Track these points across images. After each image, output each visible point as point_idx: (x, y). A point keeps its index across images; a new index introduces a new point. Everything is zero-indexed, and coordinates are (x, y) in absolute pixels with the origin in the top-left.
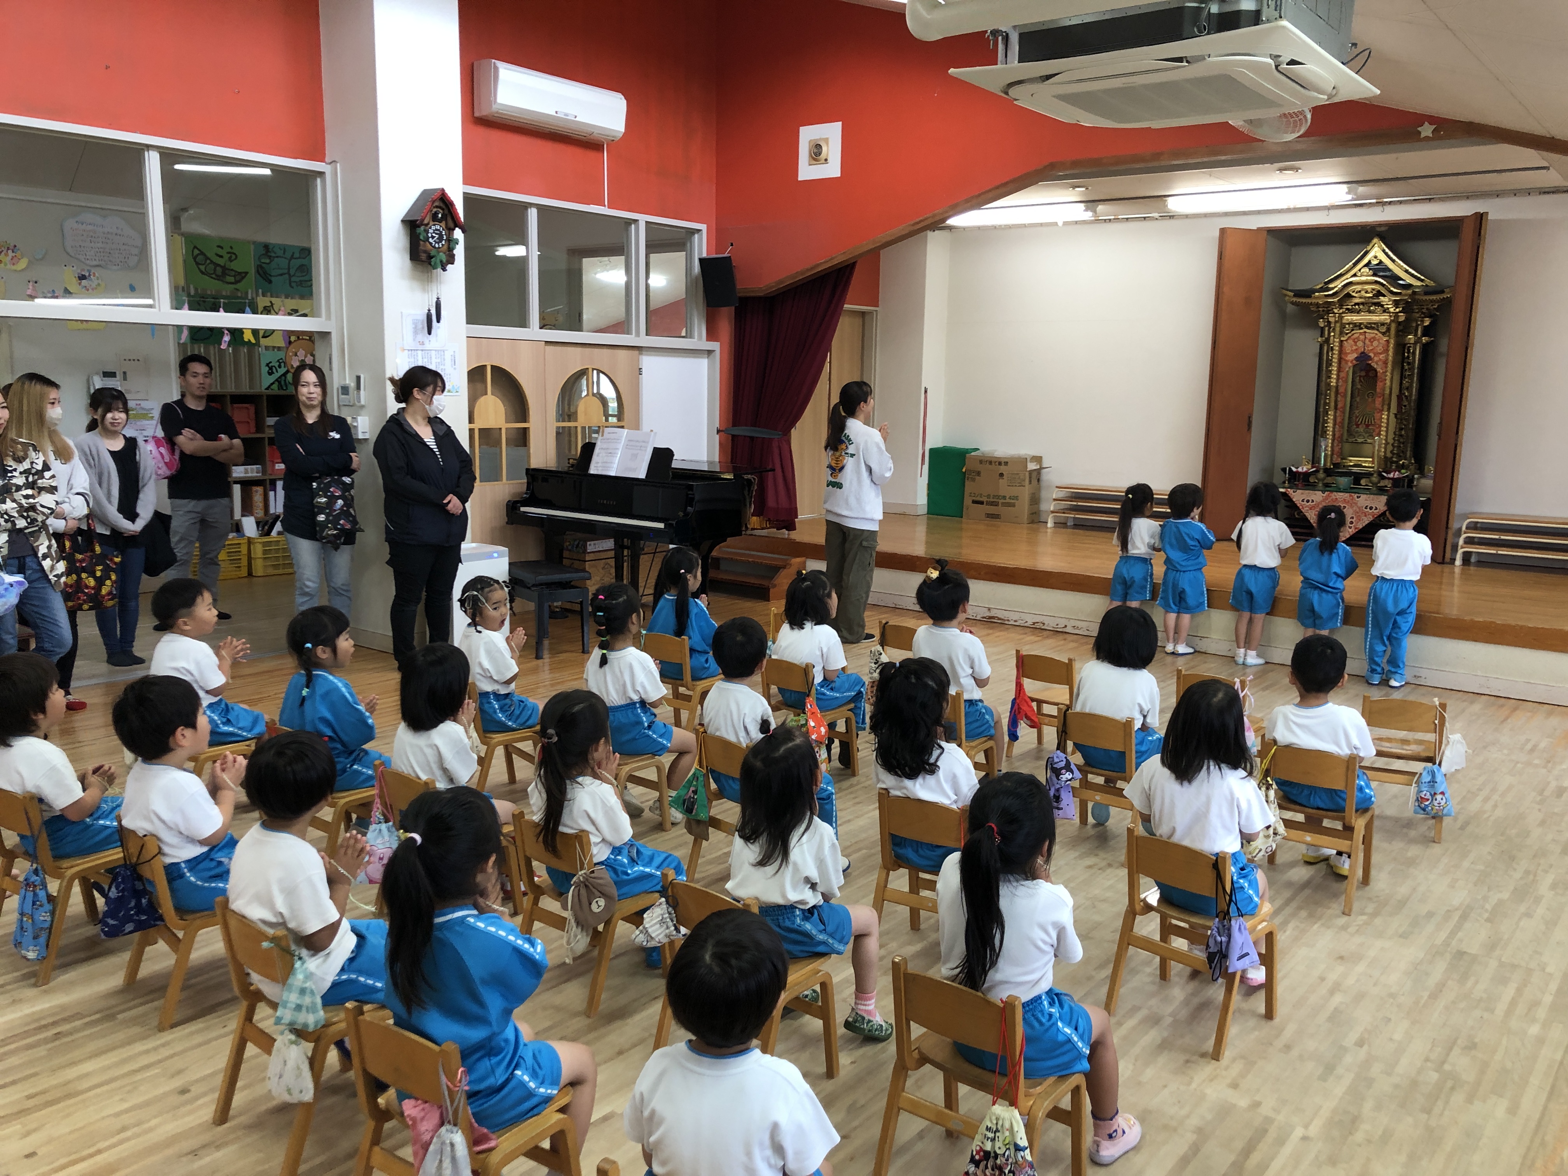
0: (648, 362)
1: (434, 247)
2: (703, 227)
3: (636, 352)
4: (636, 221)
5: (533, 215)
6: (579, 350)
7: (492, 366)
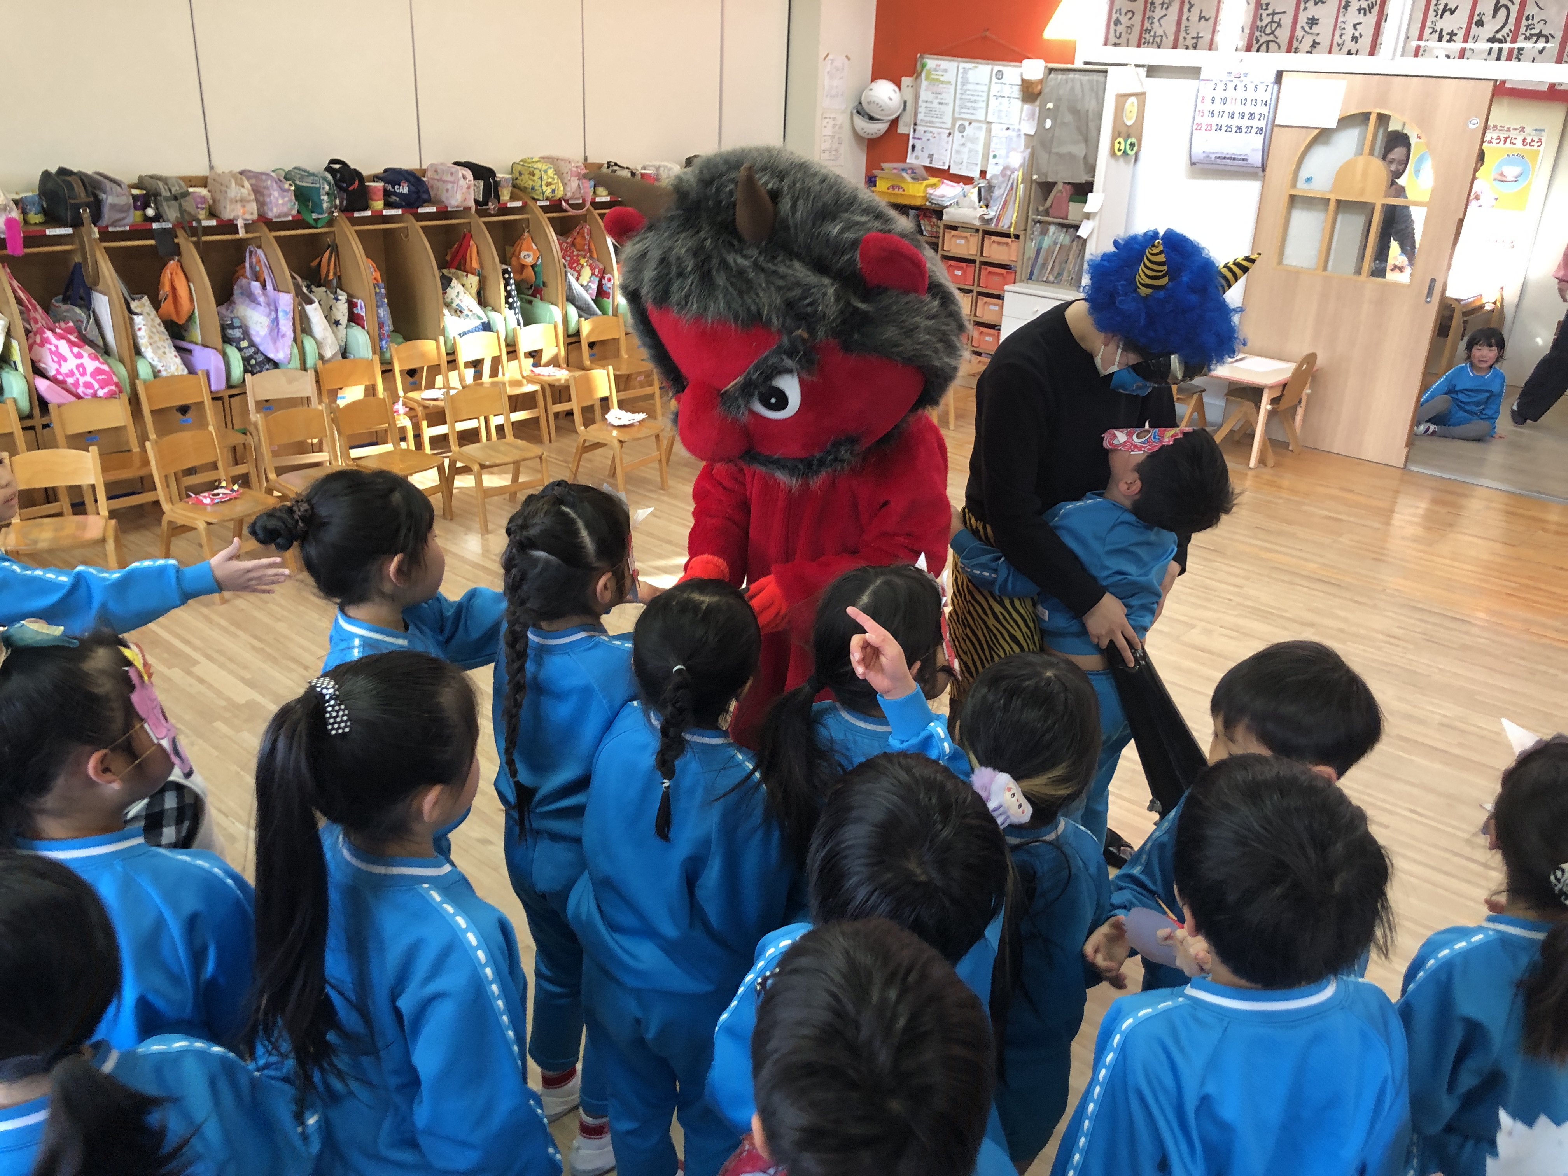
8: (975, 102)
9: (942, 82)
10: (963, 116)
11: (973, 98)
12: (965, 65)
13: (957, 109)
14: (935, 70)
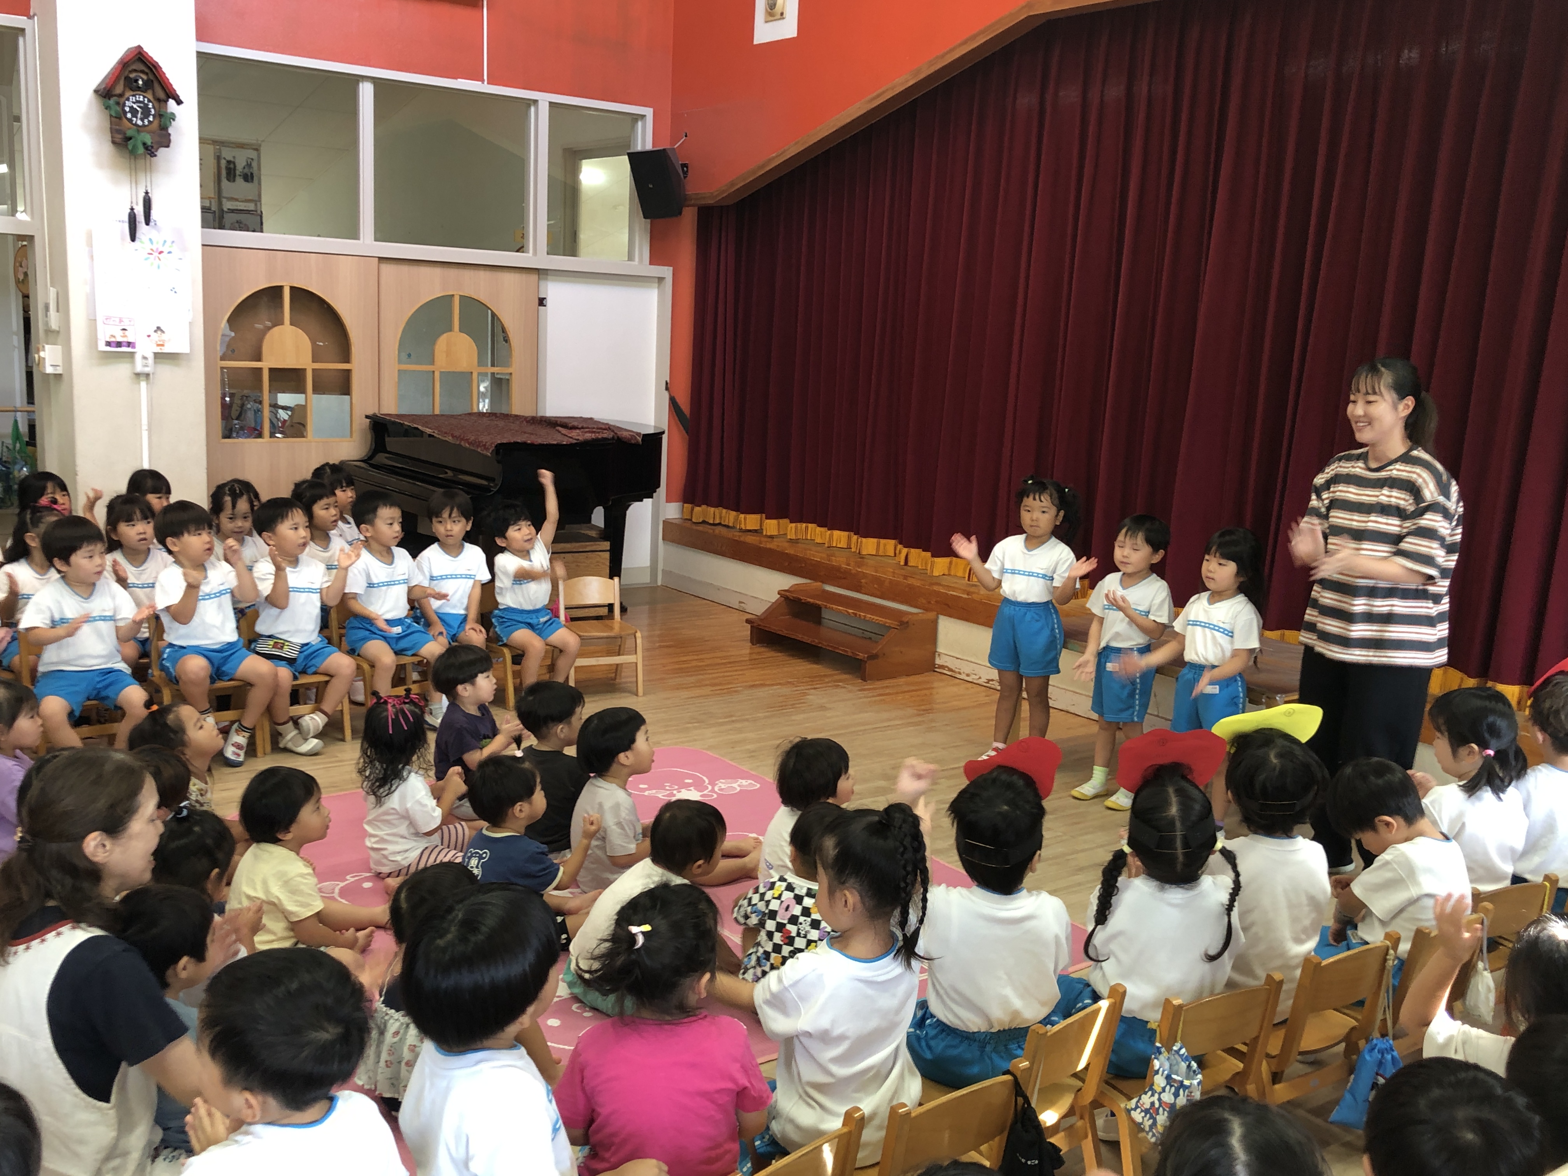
0: (554, 291)
1: (136, 125)
2: (648, 112)
3: (534, 277)
4: (535, 102)
5: (366, 92)
6: (438, 271)
7: (292, 289)
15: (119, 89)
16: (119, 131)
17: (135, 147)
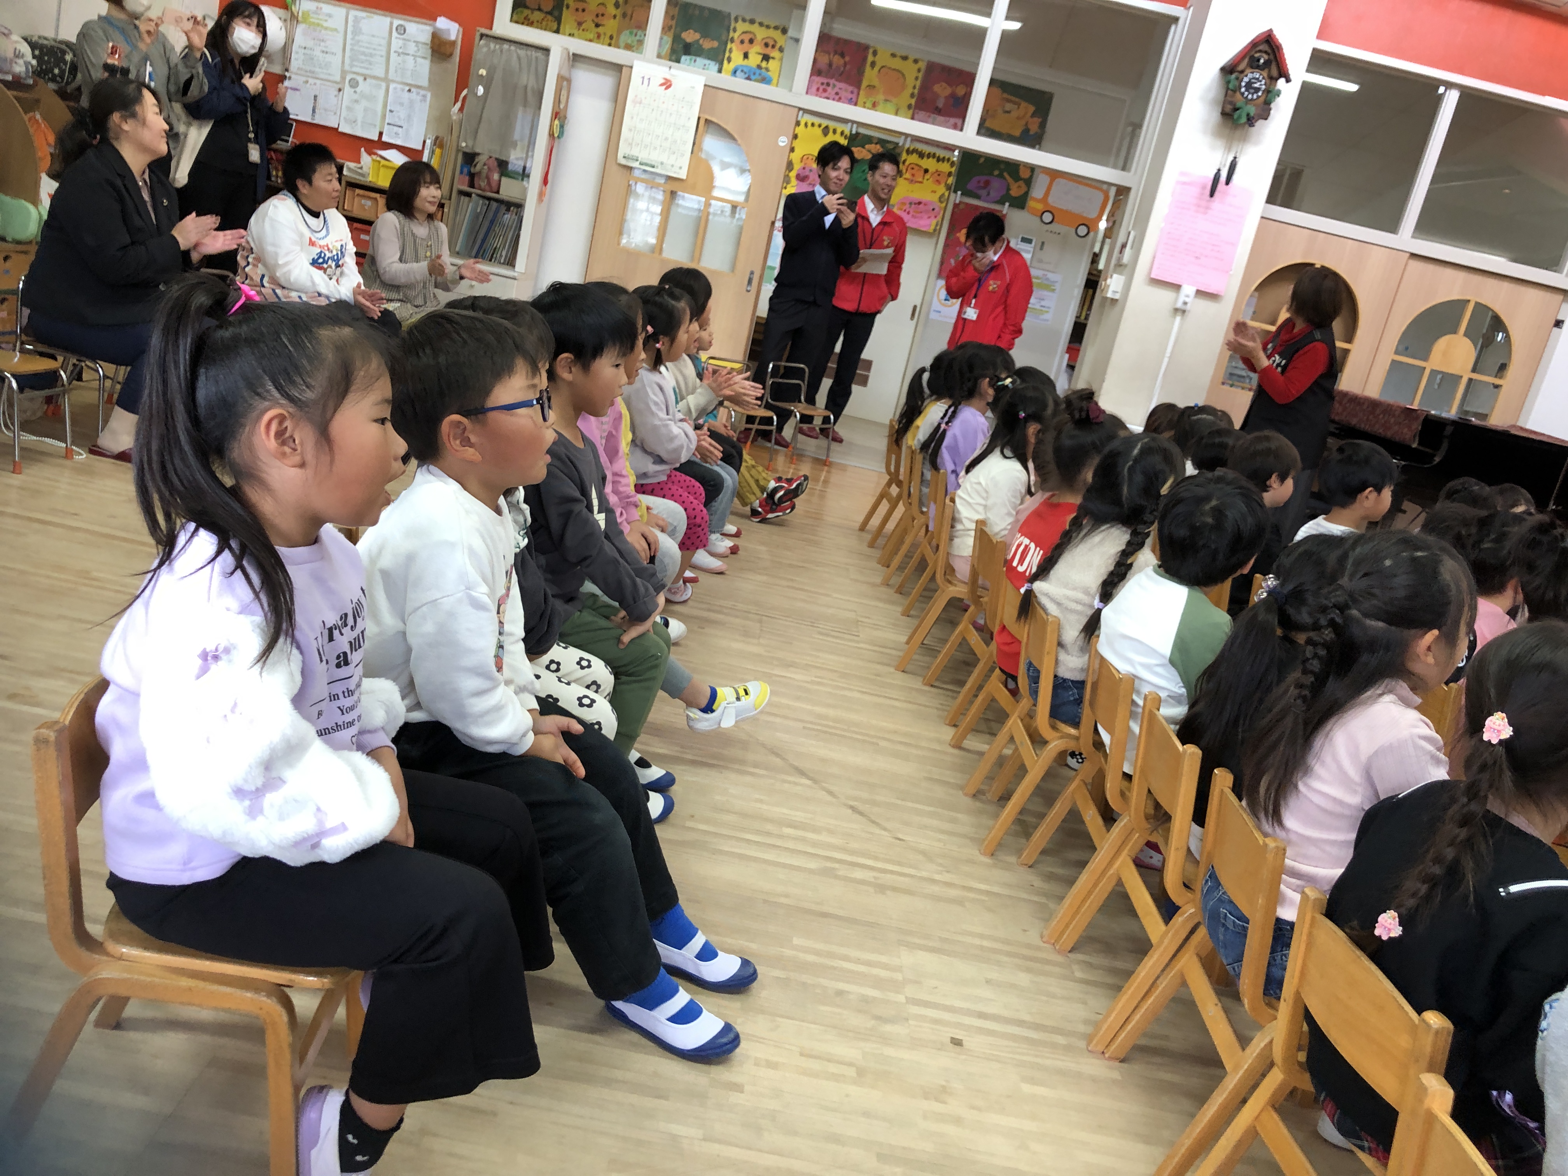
1: (1245, 98)
3: (1559, 297)
5: (1451, 98)
6: (1462, 275)
8: (371, 55)
9: (326, 29)
10: (355, 69)
11: (367, 51)
12: (355, 13)
13: (347, 61)
14: (315, 13)
15: (1241, 67)
16: (1231, 103)
17: (1240, 117)
